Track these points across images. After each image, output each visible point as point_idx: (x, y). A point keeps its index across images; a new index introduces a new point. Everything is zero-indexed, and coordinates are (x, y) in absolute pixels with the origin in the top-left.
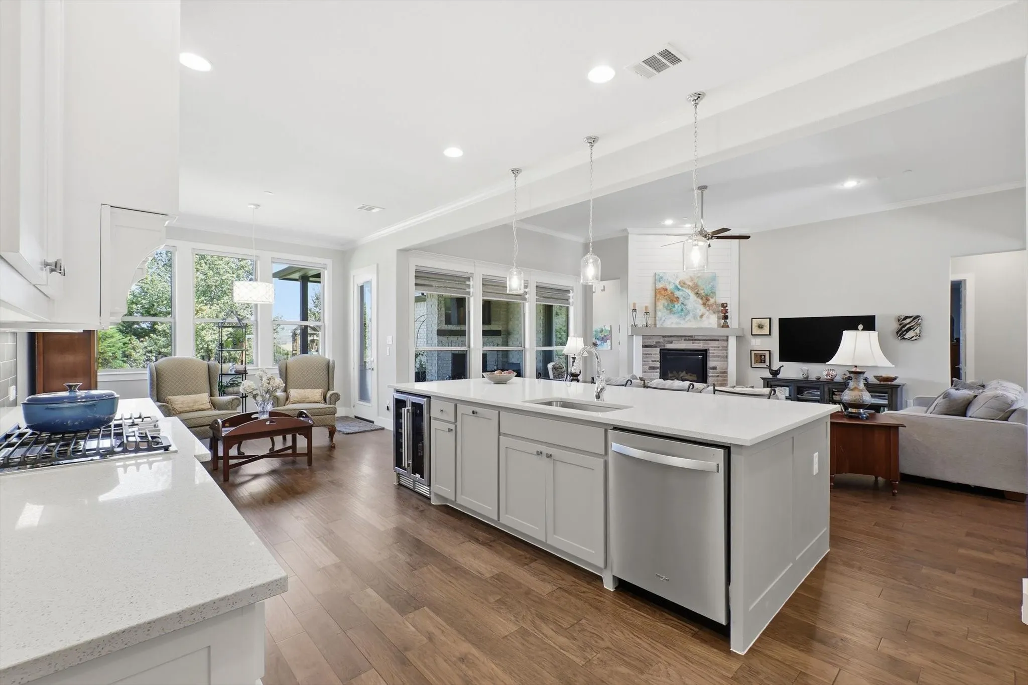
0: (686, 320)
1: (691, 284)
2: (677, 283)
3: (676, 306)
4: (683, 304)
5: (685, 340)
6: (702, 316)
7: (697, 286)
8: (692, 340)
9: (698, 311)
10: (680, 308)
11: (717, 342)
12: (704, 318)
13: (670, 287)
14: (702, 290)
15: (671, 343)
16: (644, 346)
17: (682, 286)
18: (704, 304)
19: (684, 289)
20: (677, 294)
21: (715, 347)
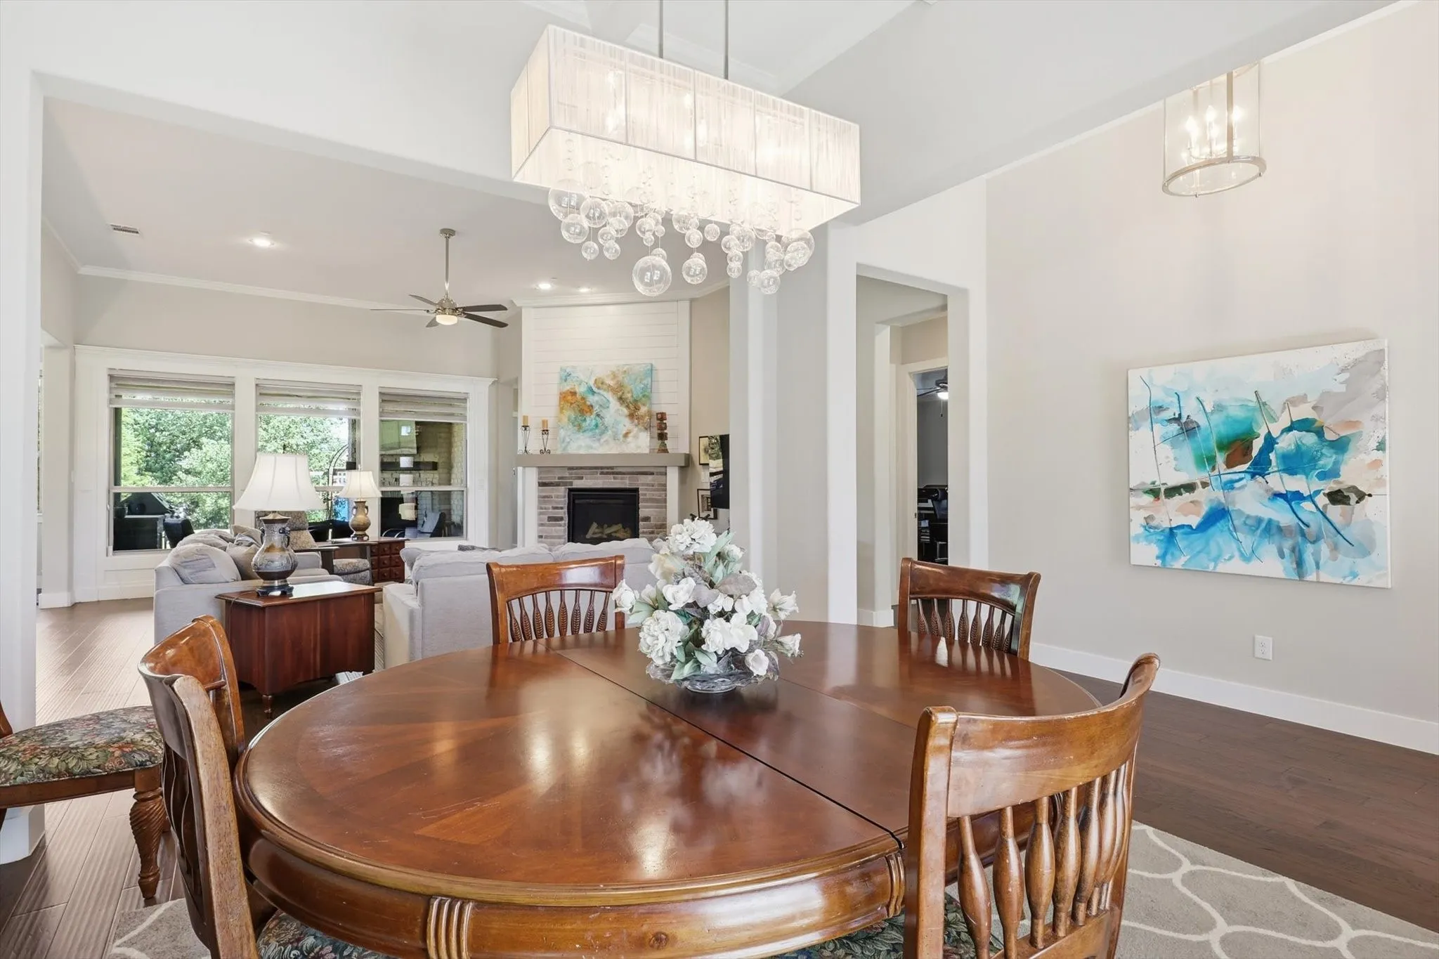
0: (602, 441)
1: (612, 383)
2: (591, 383)
3: (588, 419)
4: (598, 415)
5: (602, 473)
6: (626, 435)
7: (622, 386)
8: (613, 473)
9: (621, 426)
10: (594, 423)
11: (650, 477)
12: (630, 439)
13: (581, 390)
14: (629, 392)
15: (582, 478)
16: (542, 484)
17: (599, 388)
18: (631, 416)
19: (601, 392)
20: (592, 399)
21: (648, 485)
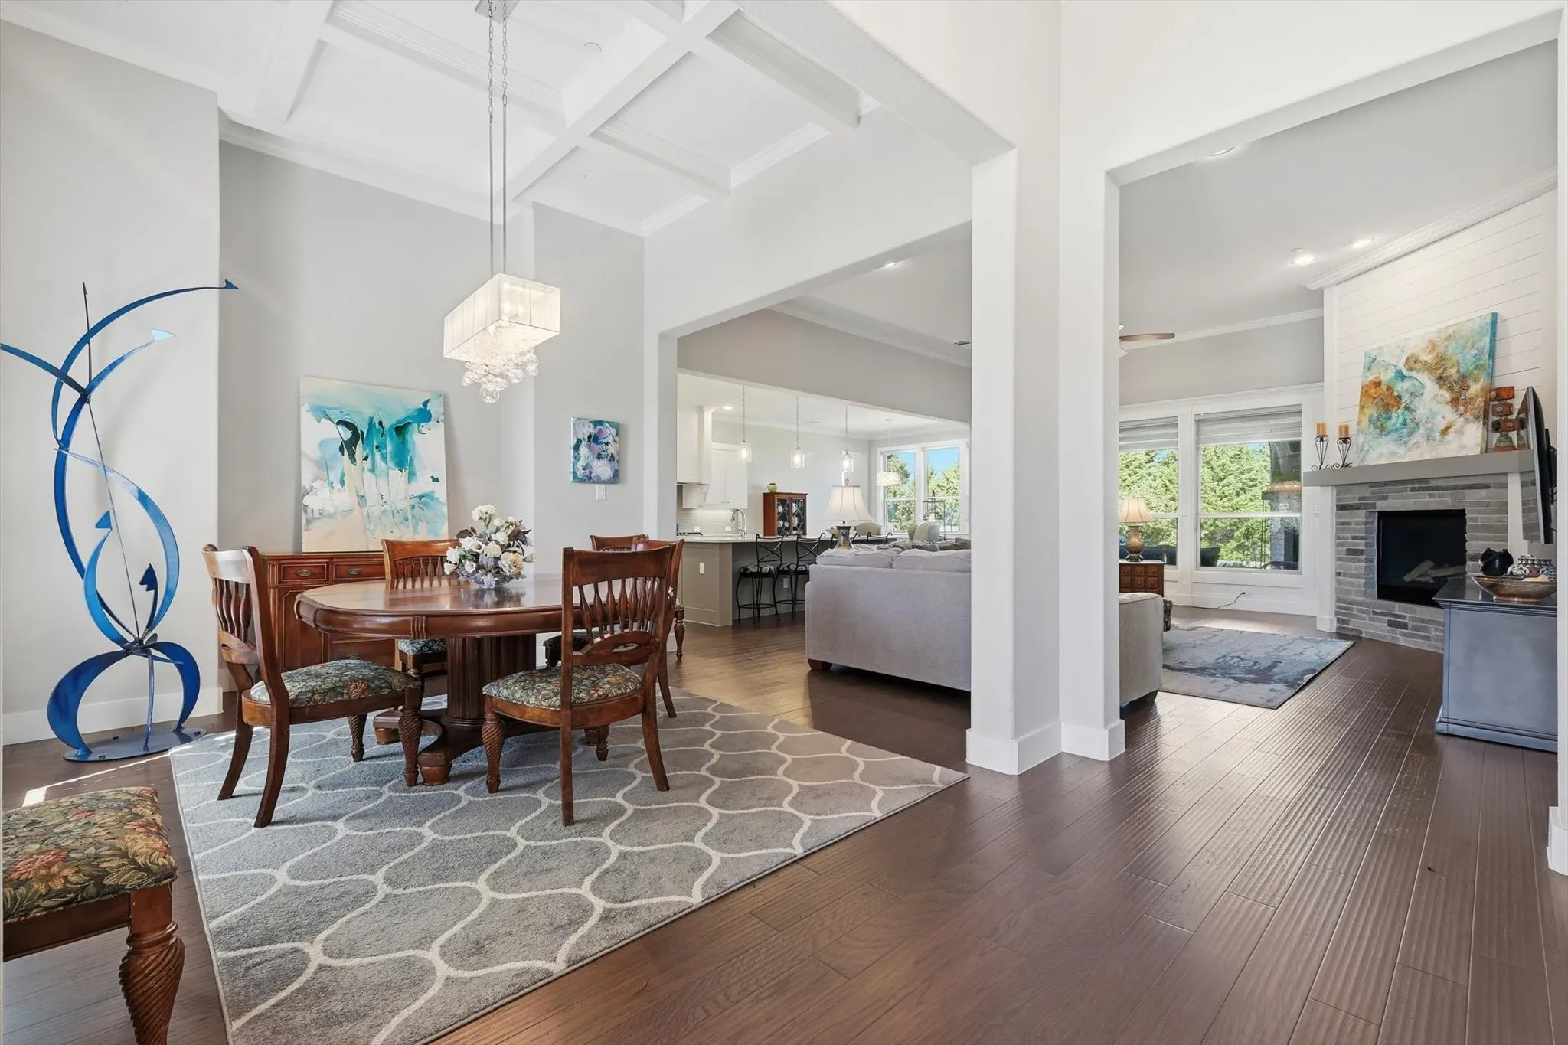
0: (1409, 445)
1: (1429, 358)
2: (1401, 365)
3: (1394, 416)
4: (1407, 408)
5: (1412, 490)
6: (1445, 432)
7: (1443, 360)
8: (1428, 489)
9: (1439, 418)
10: (1401, 420)
11: (1484, 493)
12: (1451, 435)
13: (1387, 377)
14: (1453, 366)
15: (1386, 498)
16: (1341, 508)
17: (1411, 369)
18: (1455, 402)
19: (1414, 374)
20: (1401, 387)
21: (1480, 504)
